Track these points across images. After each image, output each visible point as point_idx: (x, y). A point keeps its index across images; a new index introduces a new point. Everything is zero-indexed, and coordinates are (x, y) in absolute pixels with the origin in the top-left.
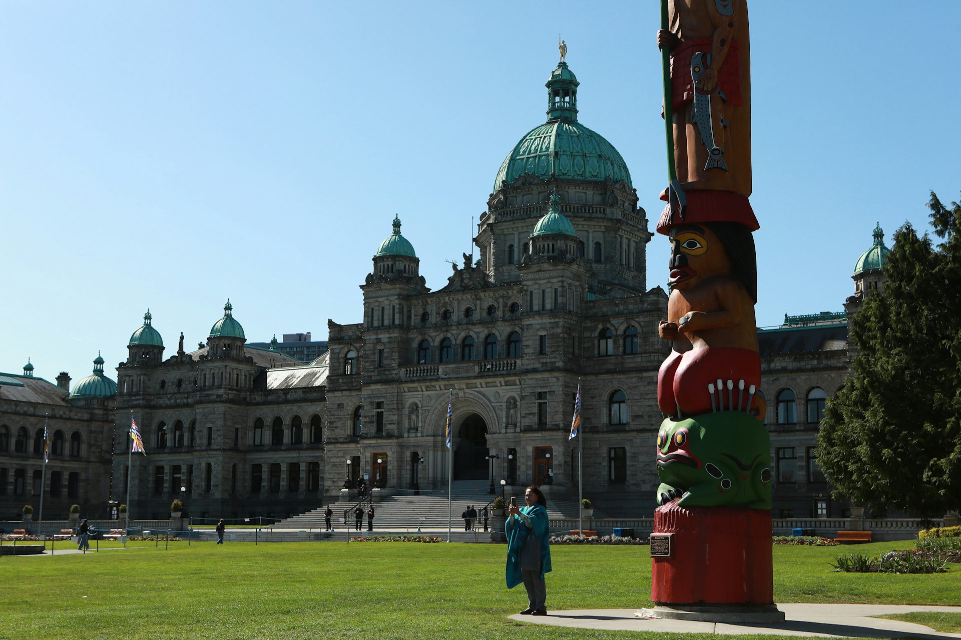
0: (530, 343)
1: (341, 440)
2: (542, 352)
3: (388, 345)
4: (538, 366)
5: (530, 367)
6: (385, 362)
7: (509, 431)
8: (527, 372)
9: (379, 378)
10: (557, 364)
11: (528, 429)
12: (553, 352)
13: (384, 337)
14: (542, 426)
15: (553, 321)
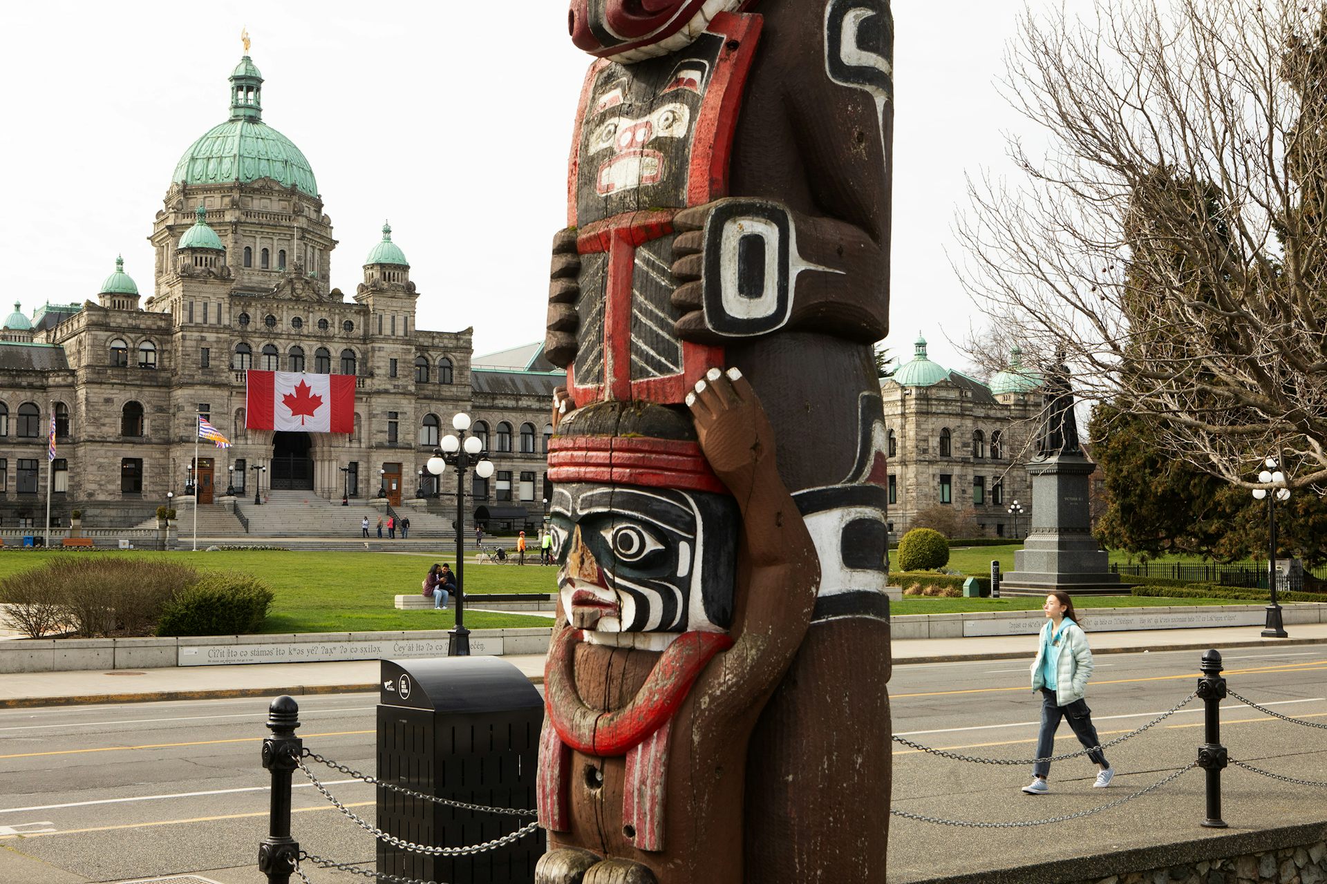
0: (381, 364)
1: (112, 439)
2: (394, 375)
3: (215, 345)
4: (389, 387)
5: (381, 387)
6: (212, 363)
7: (353, 445)
8: (378, 393)
9: (203, 378)
10: (409, 388)
11: (380, 446)
12: (405, 376)
13: (211, 337)
14: (393, 444)
15: (405, 347)
